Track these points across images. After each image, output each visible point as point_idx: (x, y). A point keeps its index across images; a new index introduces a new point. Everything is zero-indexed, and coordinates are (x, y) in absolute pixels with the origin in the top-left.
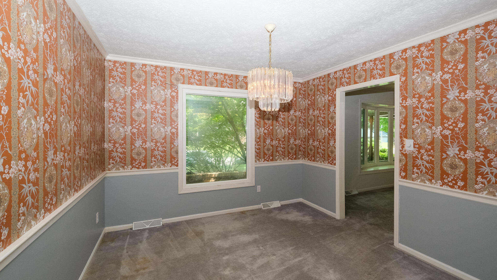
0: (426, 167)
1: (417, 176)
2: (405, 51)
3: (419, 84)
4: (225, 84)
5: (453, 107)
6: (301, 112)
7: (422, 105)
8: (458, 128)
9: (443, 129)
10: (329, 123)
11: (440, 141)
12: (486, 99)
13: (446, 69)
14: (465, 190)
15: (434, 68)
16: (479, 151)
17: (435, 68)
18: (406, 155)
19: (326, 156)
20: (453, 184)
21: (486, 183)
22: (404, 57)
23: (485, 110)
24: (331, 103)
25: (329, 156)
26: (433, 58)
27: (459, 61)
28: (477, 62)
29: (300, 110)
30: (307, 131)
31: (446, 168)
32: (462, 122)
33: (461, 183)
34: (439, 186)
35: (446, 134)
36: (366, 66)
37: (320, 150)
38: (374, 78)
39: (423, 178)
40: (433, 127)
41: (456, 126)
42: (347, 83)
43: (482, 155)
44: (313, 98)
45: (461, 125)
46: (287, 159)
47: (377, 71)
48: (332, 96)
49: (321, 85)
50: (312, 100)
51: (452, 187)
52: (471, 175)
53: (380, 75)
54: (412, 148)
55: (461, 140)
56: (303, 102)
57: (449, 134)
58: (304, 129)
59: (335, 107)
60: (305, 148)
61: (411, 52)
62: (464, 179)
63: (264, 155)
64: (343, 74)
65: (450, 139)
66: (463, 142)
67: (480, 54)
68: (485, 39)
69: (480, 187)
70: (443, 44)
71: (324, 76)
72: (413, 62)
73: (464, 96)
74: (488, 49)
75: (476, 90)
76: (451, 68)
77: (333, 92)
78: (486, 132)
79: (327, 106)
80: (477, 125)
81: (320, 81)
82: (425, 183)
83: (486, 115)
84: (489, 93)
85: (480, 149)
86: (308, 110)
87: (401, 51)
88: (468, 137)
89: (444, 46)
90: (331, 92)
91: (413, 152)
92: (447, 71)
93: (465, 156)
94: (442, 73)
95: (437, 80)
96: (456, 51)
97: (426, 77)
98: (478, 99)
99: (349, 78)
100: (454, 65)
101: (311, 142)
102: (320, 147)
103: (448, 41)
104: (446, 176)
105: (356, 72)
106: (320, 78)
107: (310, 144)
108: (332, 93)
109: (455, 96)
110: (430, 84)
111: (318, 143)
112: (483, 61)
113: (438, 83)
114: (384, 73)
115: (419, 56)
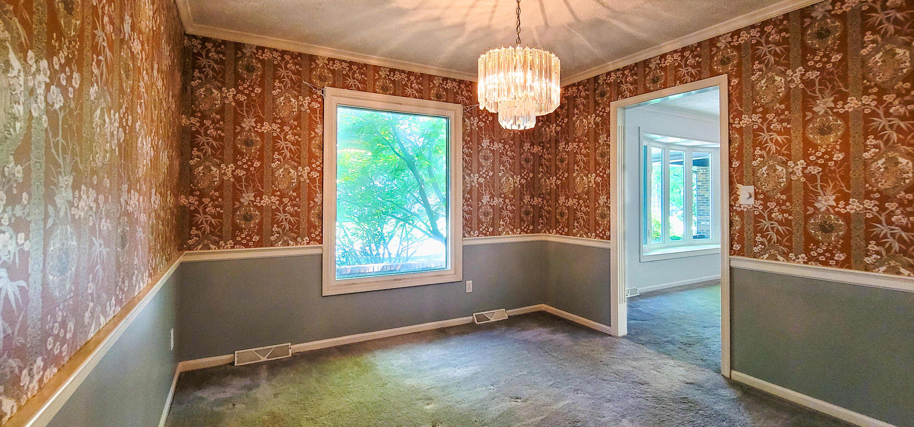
0: (778, 233)
1: (762, 249)
2: (737, 33)
3: (763, 89)
4: (409, 91)
5: (824, 127)
6: (543, 146)
7: (769, 124)
8: (833, 162)
9: (808, 165)
10: (597, 163)
11: (801, 186)
12: (881, 112)
13: (811, 63)
14: (847, 268)
15: (789, 61)
16: (871, 199)
17: (791, 62)
18: (741, 214)
19: (592, 223)
20: (827, 258)
21: (884, 253)
22: (736, 44)
23: (879, 129)
24: (600, 128)
25: (597, 224)
26: (788, 43)
27: (833, 49)
28: (864, 50)
29: (540, 143)
30: (554, 180)
31: (813, 231)
32: (840, 151)
33: (840, 256)
34: (802, 263)
35: (813, 173)
36: (665, 60)
37: (579, 214)
38: (682, 82)
39: (772, 251)
40: (789, 162)
41: (831, 159)
42: (630, 91)
43: (875, 205)
44: (566, 120)
45: (839, 156)
46: (518, 232)
47: (687, 70)
48: (602, 116)
49: (580, 97)
50: (564, 125)
51: (825, 263)
52: (857, 240)
53: (692, 76)
54: (752, 201)
55: (839, 182)
56: (545, 128)
57: (818, 173)
58: (549, 178)
59: (609, 135)
60: (550, 211)
61: (749, 36)
62: (846, 248)
63: (478, 224)
64: (623, 76)
65: (819, 180)
66: (843, 184)
67: (869, 36)
68: (875, 11)
69: (874, 261)
70: (805, 20)
71: (586, 81)
72: (753, 52)
73: (843, 108)
74: (882, 28)
75: (864, 97)
76: (820, 61)
77: (603, 108)
78: (881, 166)
79: (592, 134)
80: (867, 156)
81: (578, 89)
82: (777, 260)
83: (881, 137)
84: (886, 101)
85: (872, 195)
86: (556, 144)
87: (730, 34)
88: (851, 175)
89: (806, 24)
90: (600, 109)
91: (755, 207)
92: (812, 66)
93: (846, 209)
94: (804, 70)
95: (796, 82)
96: (828, 32)
97: (776, 76)
98: (867, 111)
99: (634, 83)
100: (825, 55)
101: (562, 199)
102: (580, 209)
103: (813, 15)
104: (814, 246)
105: (647, 72)
106: (579, 84)
107: (559, 204)
108: (603, 110)
109: (827, 108)
110: (783, 89)
111: (575, 201)
112: (873, 48)
113: (797, 86)
114: (700, 72)
115: (763, 41)
